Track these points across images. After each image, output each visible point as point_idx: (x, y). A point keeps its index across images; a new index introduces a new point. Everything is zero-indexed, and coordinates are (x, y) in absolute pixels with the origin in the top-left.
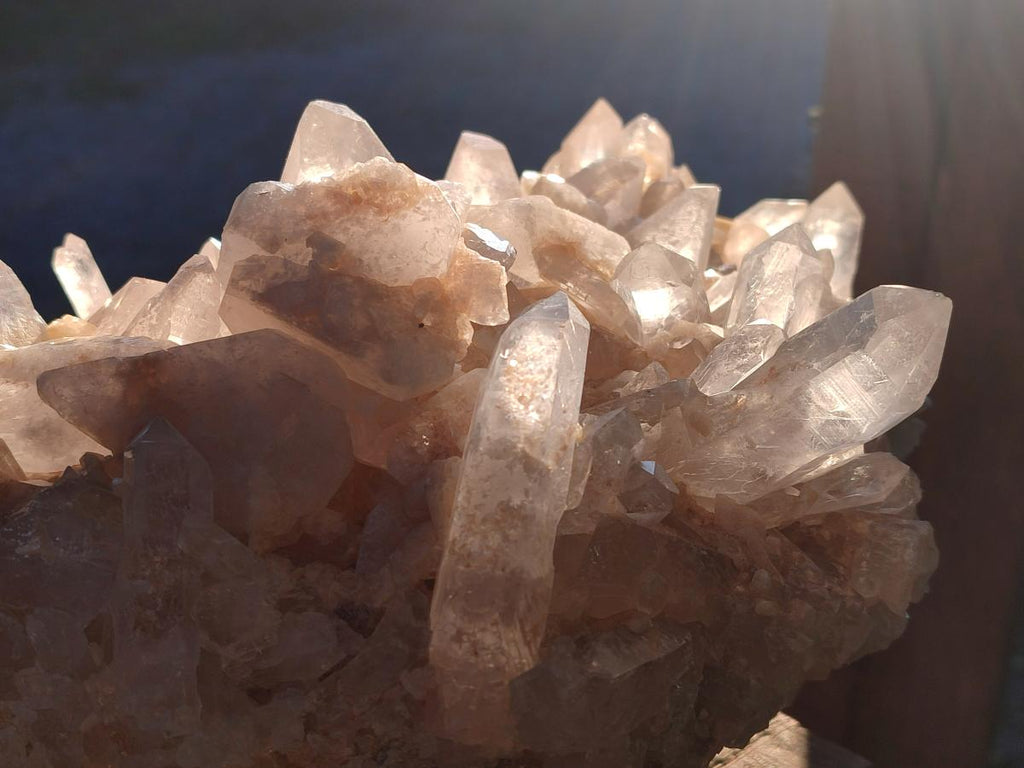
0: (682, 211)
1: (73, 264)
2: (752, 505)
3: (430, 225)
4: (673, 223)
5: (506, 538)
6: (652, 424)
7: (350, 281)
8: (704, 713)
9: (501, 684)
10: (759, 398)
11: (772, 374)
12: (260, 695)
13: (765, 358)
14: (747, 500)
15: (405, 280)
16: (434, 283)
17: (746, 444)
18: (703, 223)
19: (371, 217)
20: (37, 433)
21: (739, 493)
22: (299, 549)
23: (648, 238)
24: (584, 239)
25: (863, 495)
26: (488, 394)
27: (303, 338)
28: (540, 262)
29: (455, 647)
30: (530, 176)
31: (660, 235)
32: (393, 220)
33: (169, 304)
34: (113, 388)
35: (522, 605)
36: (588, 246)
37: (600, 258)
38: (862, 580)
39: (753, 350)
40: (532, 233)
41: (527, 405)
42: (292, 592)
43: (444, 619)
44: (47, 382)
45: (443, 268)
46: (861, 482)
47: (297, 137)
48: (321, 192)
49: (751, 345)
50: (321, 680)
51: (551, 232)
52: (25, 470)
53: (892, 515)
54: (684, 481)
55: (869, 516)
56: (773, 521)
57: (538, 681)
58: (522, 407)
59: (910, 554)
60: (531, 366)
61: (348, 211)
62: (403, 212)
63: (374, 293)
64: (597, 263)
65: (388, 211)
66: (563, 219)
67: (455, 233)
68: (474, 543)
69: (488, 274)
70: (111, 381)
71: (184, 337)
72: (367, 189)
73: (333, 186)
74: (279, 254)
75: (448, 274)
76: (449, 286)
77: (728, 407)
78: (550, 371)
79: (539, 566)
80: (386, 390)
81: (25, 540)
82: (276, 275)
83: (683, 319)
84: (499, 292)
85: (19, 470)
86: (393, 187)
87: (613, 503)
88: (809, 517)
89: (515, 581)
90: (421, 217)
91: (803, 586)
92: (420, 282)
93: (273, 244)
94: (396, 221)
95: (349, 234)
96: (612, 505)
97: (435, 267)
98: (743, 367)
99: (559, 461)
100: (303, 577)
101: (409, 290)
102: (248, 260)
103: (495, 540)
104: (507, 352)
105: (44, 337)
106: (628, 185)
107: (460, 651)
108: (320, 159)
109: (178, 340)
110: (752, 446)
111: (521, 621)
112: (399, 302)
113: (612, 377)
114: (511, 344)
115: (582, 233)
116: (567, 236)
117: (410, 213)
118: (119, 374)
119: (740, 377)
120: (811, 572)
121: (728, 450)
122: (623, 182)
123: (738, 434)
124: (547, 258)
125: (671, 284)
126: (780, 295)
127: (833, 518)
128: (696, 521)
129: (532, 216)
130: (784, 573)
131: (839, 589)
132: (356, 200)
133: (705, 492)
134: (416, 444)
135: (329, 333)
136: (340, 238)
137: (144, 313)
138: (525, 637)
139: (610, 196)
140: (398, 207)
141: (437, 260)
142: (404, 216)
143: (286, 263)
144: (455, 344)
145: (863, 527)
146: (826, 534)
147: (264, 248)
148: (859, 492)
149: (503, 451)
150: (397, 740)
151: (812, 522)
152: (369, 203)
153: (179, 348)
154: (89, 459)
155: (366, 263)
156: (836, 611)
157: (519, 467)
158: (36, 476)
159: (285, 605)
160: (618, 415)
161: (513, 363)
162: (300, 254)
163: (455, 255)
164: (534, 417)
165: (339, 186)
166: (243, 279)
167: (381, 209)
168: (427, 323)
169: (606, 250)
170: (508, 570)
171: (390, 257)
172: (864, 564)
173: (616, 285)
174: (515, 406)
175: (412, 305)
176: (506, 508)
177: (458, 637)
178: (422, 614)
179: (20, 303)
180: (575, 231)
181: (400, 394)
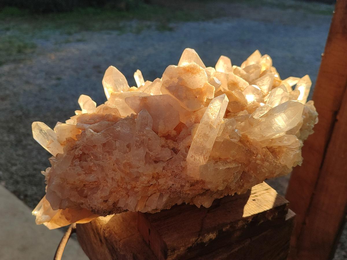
0: (265, 78)
1: (138, 76)
2: (261, 142)
3: (201, 77)
4: (263, 80)
5: (204, 140)
6: (241, 122)
7: (184, 87)
8: (242, 180)
9: (198, 166)
10: (263, 120)
11: (266, 115)
12: (156, 162)
13: (266, 112)
14: (260, 141)
15: (195, 88)
16: (200, 89)
17: (260, 129)
18: (270, 81)
19: (190, 75)
20: (124, 109)
21: (258, 139)
22: (167, 137)
23: (258, 83)
24: (239, 82)
25: (286, 143)
26: (206, 112)
27: (174, 97)
28: (228, 86)
29: (191, 158)
30: (235, 67)
31: (260, 83)
32: (194, 76)
33: (151, 87)
34: (138, 102)
35: (204, 153)
36: (239, 84)
37: (242, 87)
38: (281, 160)
39: (264, 110)
40: (228, 80)
41: (213, 115)
42: (164, 144)
43: (190, 153)
44: (126, 99)
45: (203, 86)
46: (286, 140)
47: (182, 55)
48: (182, 68)
49: (264, 109)
50: (167, 161)
51: (232, 80)
52: (121, 115)
53: (292, 148)
54: (247, 135)
55: (287, 148)
56: (264, 145)
57: (205, 167)
58: (212, 115)
59: (292, 156)
60: (215, 108)
61: (186, 73)
62: (196, 74)
63: (188, 90)
64: (241, 88)
65: (194, 74)
66: (235, 77)
67: (206, 80)
68: (198, 140)
69: (211, 88)
70: (138, 101)
71: (154, 94)
72: (190, 69)
73: (184, 67)
74: (172, 80)
75: (204, 87)
76: (203, 90)
77: (258, 121)
78: (218, 109)
79: (209, 145)
80: (187, 109)
81: (118, 128)
82: (171, 84)
83: (257, 102)
84: (213, 92)
85: (120, 115)
86: (196, 69)
87: (228, 136)
88: (275, 146)
89: (204, 148)
90: (200, 76)
91: (268, 159)
92: (198, 88)
93: (171, 78)
94: (195, 76)
95: (185, 78)
96: (227, 137)
97: (201, 86)
98: (261, 113)
99: (217, 127)
100: (167, 142)
101: (195, 90)
102: (166, 80)
103: (202, 140)
104: (211, 104)
105: (129, 90)
106: (257, 71)
107: (192, 159)
108: (186, 61)
109: (152, 94)
110: (261, 129)
111: (204, 155)
112: (193, 92)
113: (238, 112)
114: (212, 103)
115: (239, 81)
116: (235, 81)
117: (198, 74)
118: (140, 100)
119: (260, 115)
120: (271, 157)
121: (256, 130)
122: (256, 70)
123: (259, 127)
124: (230, 85)
125: (254, 94)
126: (277, 99)
127: (280, 147)
128: (248, 143)
129: (228, 77)
130: (264, 156)
131: (276, 161)
132: (188, 71)
133: (251, 138)
134: (192, 120)
135: (178, 97)
136: (184, 78)
137: (147, 88)
138: (204, 159)
139: (253, 72)
140: (196, 73)
141: (201, 85)
142: (196, 75)
143: (173, 82)
144: (202, 102)
145: (285, 150)
146: (277, 150)
147: (170, 79)
148: (285, 142)
149: (207, 123)
150: (179, 174)
151: (275, 147)
152: (191, 72)
153: (152, 96)
154: (132, 114)
155: (188, 83)
156: (274, 165)
157: (209, 127)
158: (123, 117)
159: (163, 146)
160: (232, 120)
161: (212, 107)
162: (176, 80)
163: (206, 84)
164: (214, 118)
165: (186, 67)
166: (165, 84)
167: (193, 73)
168: (197, 97)
169: (244, 85)
170: (203, 146)
171: (192, 83)
172: (283, 157)
173: (243, 93)
174: (210, 115)
175: (195, 93)
176: (205, 134)
177: (192, 157)
178: (187, 152)
179: (125, 83)
180: (237, 80)
181: (190, 110)
